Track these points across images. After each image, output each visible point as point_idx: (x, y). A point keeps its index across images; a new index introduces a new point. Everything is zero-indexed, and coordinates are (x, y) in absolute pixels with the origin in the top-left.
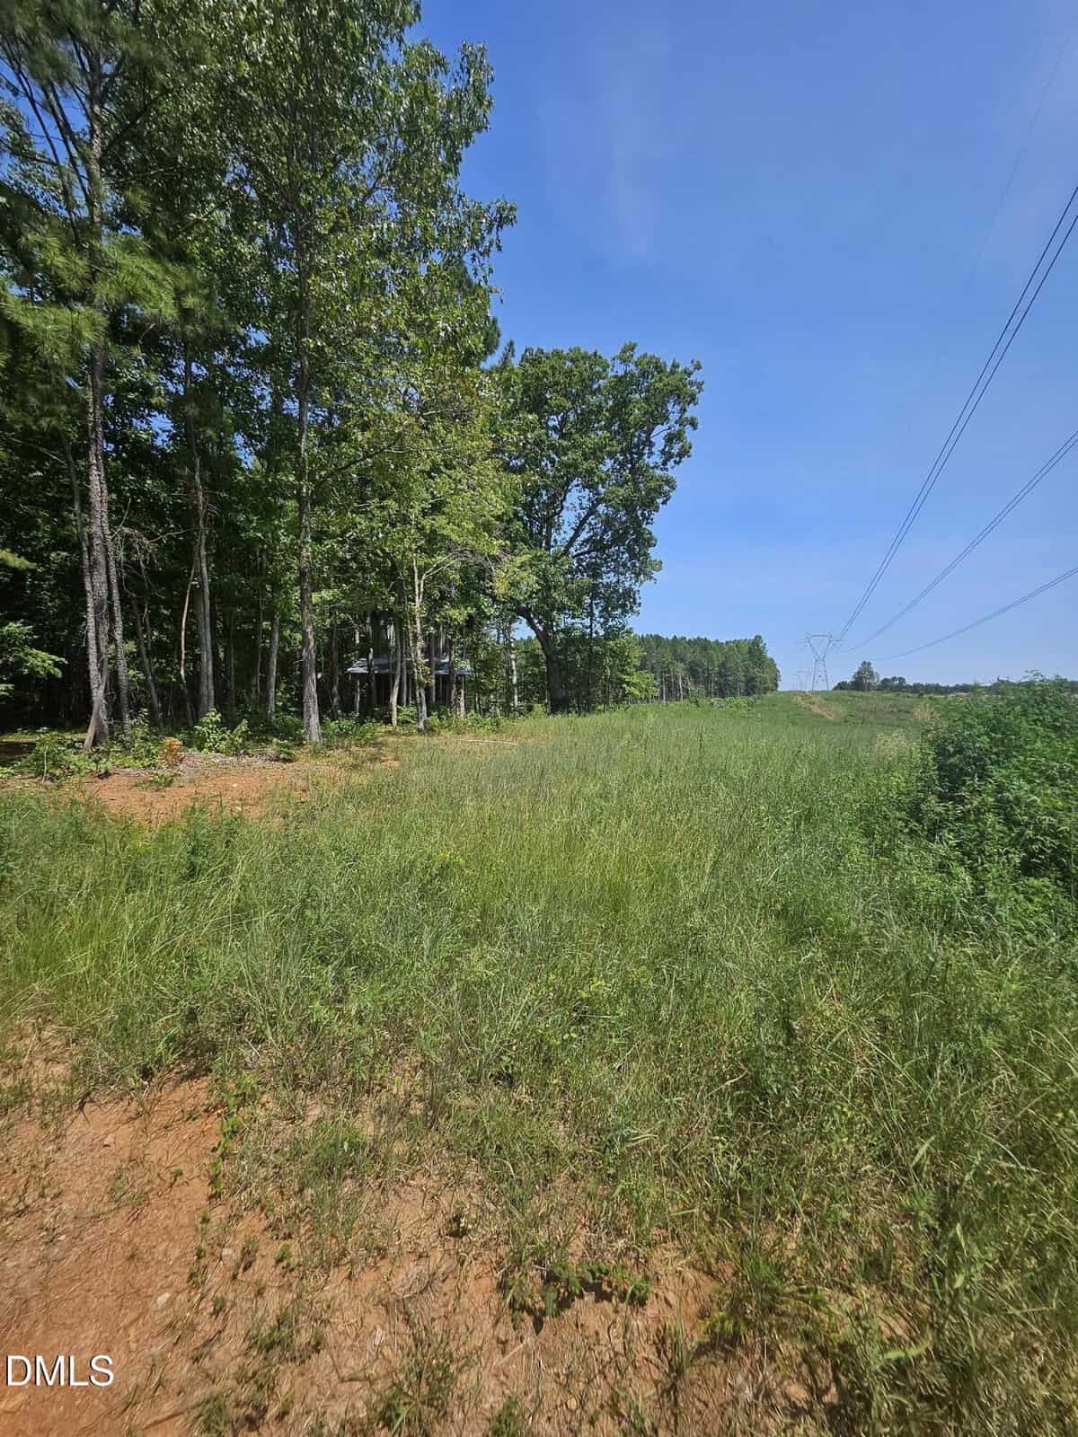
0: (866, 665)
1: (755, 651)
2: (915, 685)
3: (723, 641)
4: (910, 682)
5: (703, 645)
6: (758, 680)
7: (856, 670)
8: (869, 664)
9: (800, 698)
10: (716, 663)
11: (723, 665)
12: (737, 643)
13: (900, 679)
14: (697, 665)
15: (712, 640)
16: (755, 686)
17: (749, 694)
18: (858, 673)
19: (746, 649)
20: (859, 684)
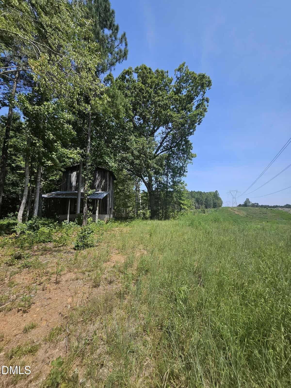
0: (248, 200)
1: (215, 195)
2: (261, 205)
3: (206, 192)
4: (260, 204)
5: (200, 193)
6: (217, 203)
7: (245, 201)
8: (248, 199)
9: (230, 209)
10: (204, 198)
11: (206, 199)
12: (210, 193)
13: (257, 203)
14: (199, 199)
15: (203, 192)
16: (216, 205)
17: (214, 208)
18: (245, 202)
19: (213, 195)
20: (245, 205)
